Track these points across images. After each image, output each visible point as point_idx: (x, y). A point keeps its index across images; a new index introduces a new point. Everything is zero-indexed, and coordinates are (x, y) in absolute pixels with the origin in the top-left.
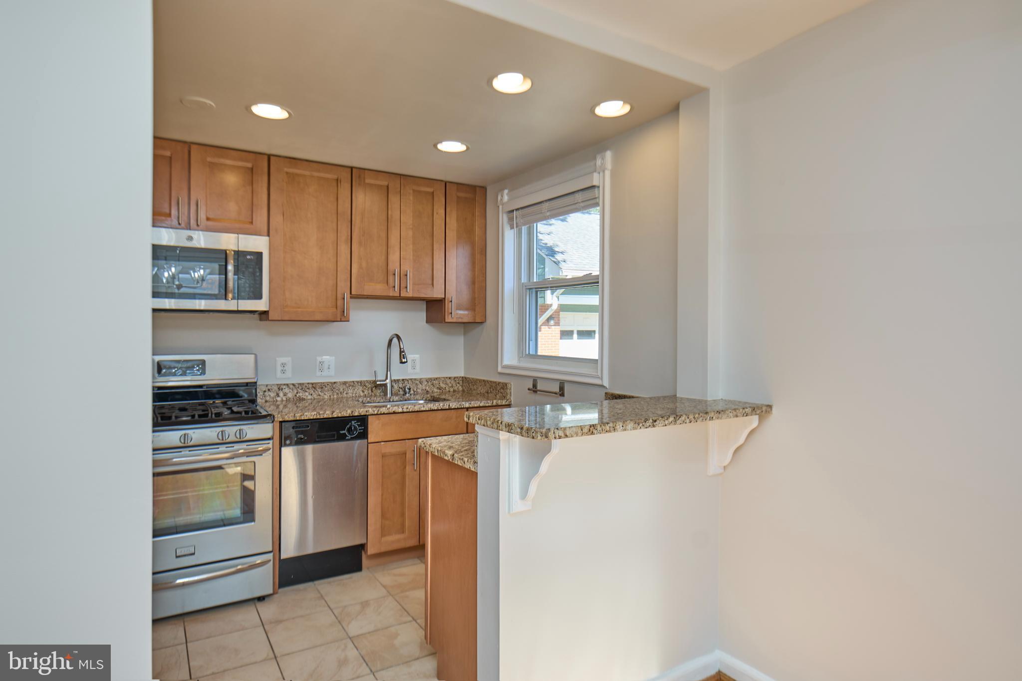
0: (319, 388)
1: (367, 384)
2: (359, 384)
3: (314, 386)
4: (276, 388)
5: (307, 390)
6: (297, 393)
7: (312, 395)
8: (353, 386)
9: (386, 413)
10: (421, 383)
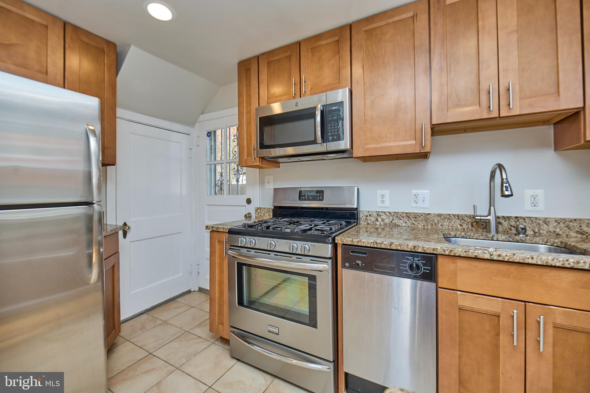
0: (413, 218)
1: (466, 219)
2: (456, 217)
3: (408, 215)
4: (375, 214)
5: (402, 218)
6: (393, 220)
7: (406, 223)
8: (449, 219)
9: (462, 255)
10: (546, 223)
